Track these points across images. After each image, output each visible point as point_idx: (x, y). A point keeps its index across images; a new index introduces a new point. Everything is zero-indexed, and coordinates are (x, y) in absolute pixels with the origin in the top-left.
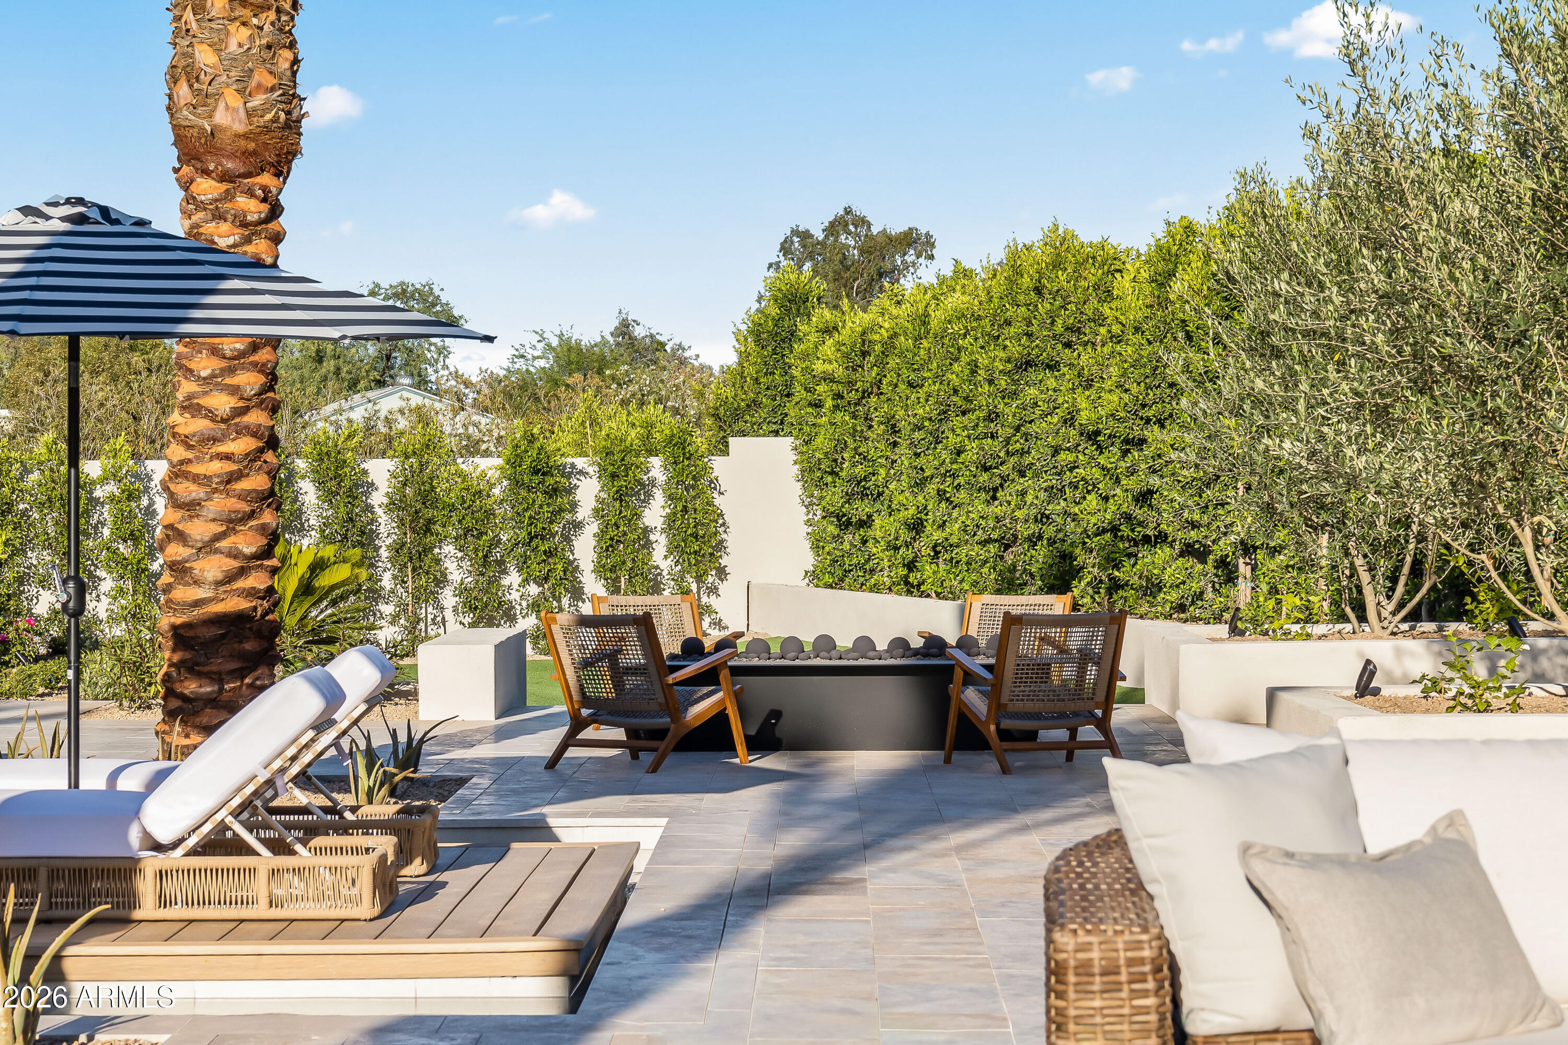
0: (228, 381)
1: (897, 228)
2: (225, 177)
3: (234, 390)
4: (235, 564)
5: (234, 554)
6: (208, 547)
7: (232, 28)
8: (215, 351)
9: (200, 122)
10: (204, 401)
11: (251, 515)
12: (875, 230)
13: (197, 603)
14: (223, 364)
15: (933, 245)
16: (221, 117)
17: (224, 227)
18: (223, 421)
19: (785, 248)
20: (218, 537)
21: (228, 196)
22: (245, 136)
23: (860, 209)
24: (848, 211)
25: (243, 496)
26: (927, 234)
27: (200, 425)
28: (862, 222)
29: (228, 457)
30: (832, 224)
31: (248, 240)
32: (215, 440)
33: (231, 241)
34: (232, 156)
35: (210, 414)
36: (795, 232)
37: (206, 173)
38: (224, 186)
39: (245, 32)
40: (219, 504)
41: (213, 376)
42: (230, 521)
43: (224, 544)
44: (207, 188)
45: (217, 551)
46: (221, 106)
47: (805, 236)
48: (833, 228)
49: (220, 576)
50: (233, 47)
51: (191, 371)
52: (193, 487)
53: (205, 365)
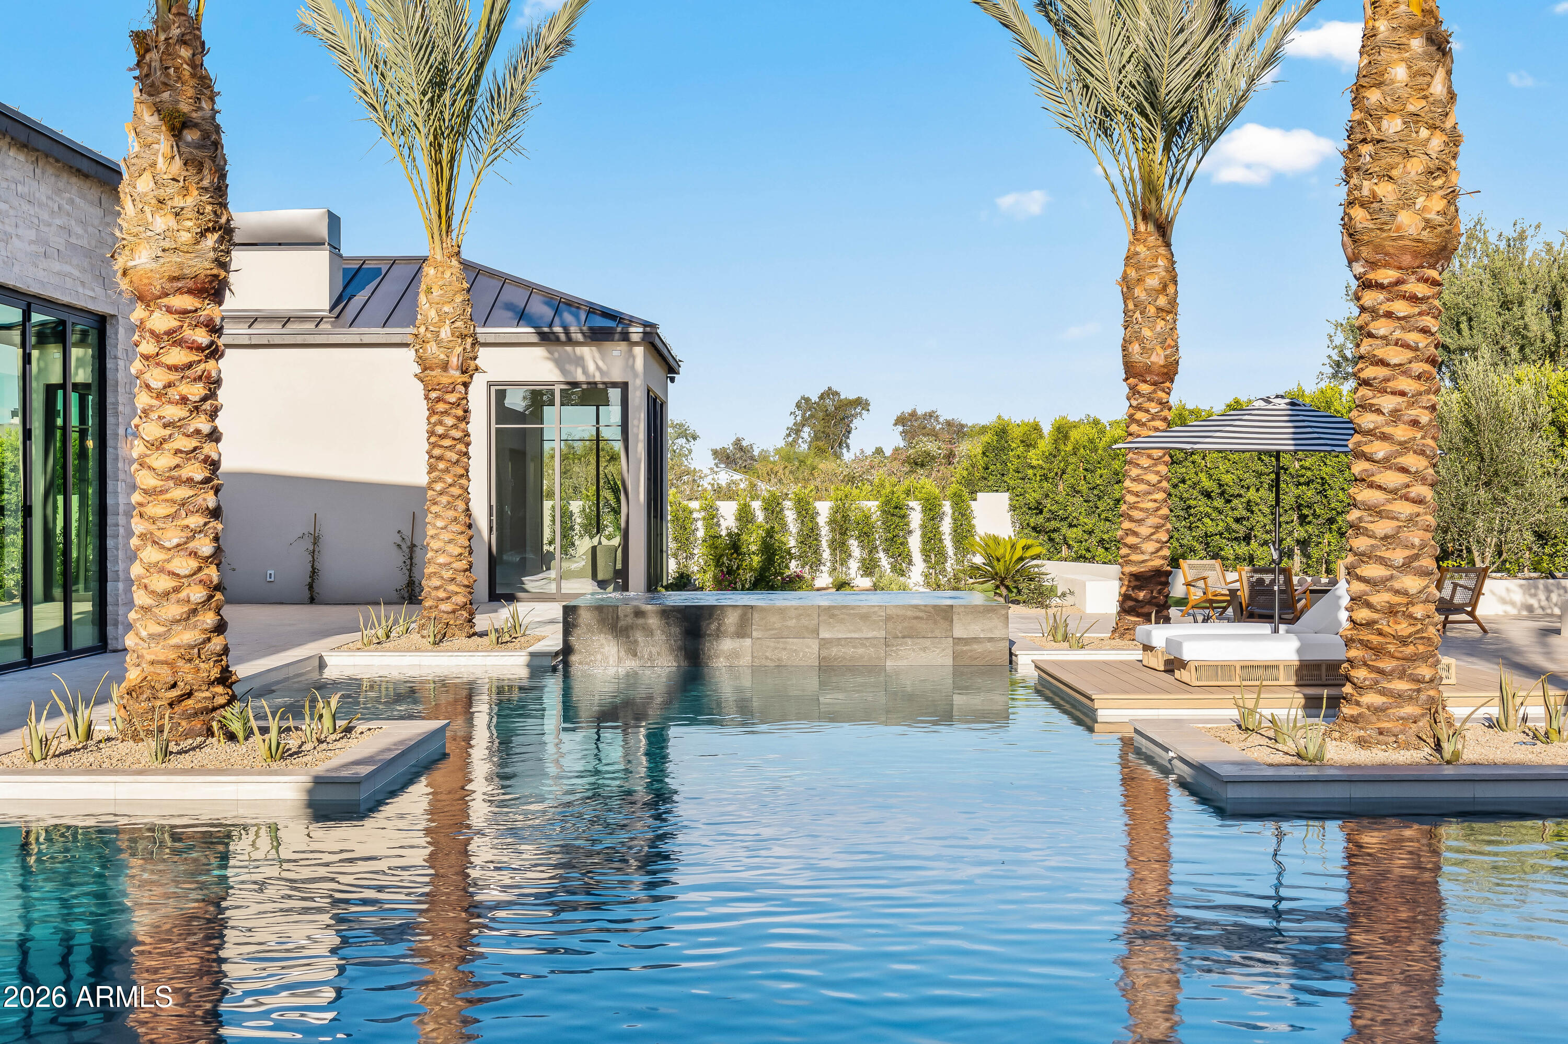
0: (1155, 469)
1: (852, 396)
2: (1155, 384)
3: (1157, 473)
4: (1159, 545)
5: (1158, 541)
6: (1148, 538)
7: (1158, 321)
8: (1149, 456)
9: (1144, 360)
10: (1144, 477)
11: (1163, 525)
12: (842, 397)
13: (1143, 561)
14: (1153, 462)
15: (869, 405)
16: (1154, 358)
17: (1153, 404)
18: (1154, 485)
19: (798, 406)
20: (1152, 534)
21: (1155, 391)
22: (1163, 366)
23: (834, 388)
24: (830, 389)
25: (1161, 517)
26: (866, 400)
27: (1142, 487)
28: (837, 394)
29: (1155, 501)
30: (822, 394)
31: (1162, 410)
32: (1150, 493)
33: (1156, 410)
34: (1158, 375)
35: (1148, 483)
36: (803, 398)
37: (1145, 381)
38: (1153, 387)
39: (1163, 323)
40: (1153, 521)
41: (1149, 467)
42: (1157, 527)
43: (1154, 537)
44: (1144, 388)
45: (1152, 540)
46: (1155, 353)
47: (807, 400)
48: (822, 397)
49: (1154, 550)
50: (1158, 329)
51: (1138, 465)
52: (1141, 513)
53: (1145, 462)
